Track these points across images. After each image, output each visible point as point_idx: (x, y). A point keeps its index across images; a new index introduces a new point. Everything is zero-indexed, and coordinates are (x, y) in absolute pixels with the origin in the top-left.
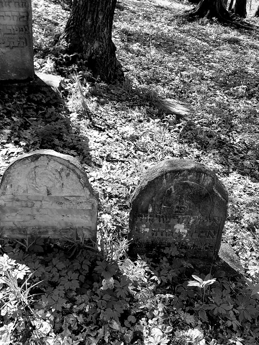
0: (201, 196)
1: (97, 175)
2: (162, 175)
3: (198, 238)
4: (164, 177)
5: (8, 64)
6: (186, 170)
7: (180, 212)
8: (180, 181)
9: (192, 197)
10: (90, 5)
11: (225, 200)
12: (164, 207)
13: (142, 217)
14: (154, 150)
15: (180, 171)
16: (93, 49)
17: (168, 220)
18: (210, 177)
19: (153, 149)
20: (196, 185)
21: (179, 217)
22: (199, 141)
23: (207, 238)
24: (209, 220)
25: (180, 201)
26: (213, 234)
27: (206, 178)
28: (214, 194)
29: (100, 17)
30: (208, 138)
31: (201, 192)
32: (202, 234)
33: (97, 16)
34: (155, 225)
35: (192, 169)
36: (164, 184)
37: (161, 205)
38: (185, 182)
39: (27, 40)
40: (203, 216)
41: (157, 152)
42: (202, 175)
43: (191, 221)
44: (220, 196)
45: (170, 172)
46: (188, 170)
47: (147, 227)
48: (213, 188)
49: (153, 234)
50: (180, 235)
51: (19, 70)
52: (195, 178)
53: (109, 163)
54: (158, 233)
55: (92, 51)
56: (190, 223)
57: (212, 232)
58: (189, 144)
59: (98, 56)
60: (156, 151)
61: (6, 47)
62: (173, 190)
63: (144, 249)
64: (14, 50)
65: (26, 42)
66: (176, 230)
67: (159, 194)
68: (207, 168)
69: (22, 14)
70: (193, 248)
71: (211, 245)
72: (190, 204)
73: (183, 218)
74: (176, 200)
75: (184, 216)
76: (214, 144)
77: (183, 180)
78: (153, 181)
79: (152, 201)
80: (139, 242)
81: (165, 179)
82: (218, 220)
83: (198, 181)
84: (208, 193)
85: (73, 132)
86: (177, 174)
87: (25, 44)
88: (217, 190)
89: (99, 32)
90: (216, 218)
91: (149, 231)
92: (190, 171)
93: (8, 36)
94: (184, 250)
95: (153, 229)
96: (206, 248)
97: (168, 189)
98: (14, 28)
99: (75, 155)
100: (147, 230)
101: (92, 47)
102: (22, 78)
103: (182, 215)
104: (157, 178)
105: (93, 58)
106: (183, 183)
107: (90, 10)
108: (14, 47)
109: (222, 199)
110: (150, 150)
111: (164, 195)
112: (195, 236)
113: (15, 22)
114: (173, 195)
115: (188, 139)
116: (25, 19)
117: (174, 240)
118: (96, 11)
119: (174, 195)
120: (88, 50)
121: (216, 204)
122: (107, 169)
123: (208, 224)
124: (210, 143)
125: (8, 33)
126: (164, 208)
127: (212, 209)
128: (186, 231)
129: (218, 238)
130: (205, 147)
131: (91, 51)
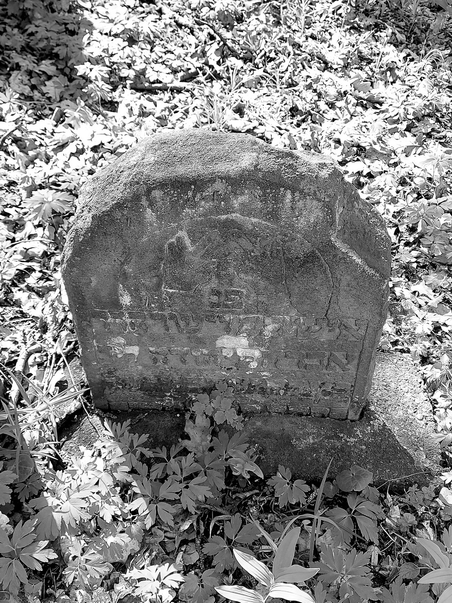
0: (288, 261)
1: (93, 136)
2: (136, 198)
3: (296, 369)
4: (144, 202)
6: (221, 178)
7: (226, 306)
8: (205, 215)
9: (258, 263)
11: (377, 271)
12: (171, 291)
13: (106, 318)
14: (273, 55)
15: (197, 184)
17: (193, 324)
18: (315, 202)
19: (270, 51)
20: (268, 227)
21: (228, 319)
22: (402, 24)
23: (324, 371)
24: (328, 325)
25: (218, 276)
26: (345, 361)
27: (300, 204)
28: (335, 256)
30: (430, 13)
31: (289, 250)
32: (307, 361)
34: (154, 339)
35: (241, 176)
36: (151, 225)
37: (159, 285)
38: (224, 217)
40: (304, 315)
41: (281, 60)
42: (284, 196)
43: (270, 328)
44: (359, 261)
45: (162, 185)
46: (226, 178)
47: (129, 344)
48: (329, 236)
49: (155, 360)
50: (239, 364)
52: (259, 205)
53: (138, 94)
54: (169, 357)
56: (266, 333)
57: (340, 355)
58: (376, 32)
60: (280, 55)
62: (187, 242)
63: (138, 393)
66: (224, 350)
67: (141, 256)
68: (304, 169)
70: (285, 394)
71: (337, 387)
72: (255, 285)
73: (241, 323)
74: (206, 272)
75: (241, 317)
76: (442, 31)
77: (218, 210)
78: (108, 214)
79: (125, 275)
80: (118, 378)
81: (149, 210)
82: (355, 327)
83: (273, 215)
84: (313, 252)
85: (63, 8)
86: (190, 194)
88: (344, 241)
90: (351, 323)
91: (140, 351)
92: (236, 182)
94: (259, 396)
95: (151, 349)
96: (326, 393)
97: (167, 238)
99: (50, 73)
100: (135, 350)
103: (233, 313)
104: (119, 206)
106: (219, 221)
109: (364, 270)
110: (263, 53)
111: (162, 259)
112: (286, 365)
114: (194, 258)
115: (376, 17)
117: (224, 373)
119: (197, 259)
121: (344, 283)
122: (127, 116)
123: (325, 336)
124: (432, 27)
126: (171, 296)
127: (334, 298)
128: (257, 353)
129: (360, 370)
130: (418, 41)
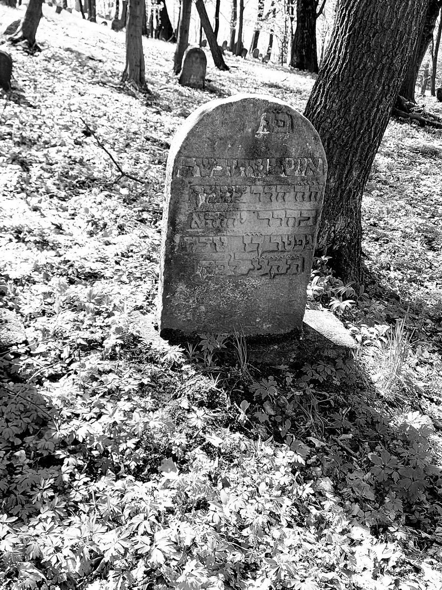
5: (259, 307)
10: (340, 152)
16: (334, 232)
29: (354, 173)
33: (350, 172)
39: (306, 261)
51: (278, 316)
55: (332, 235)
59: (344, 243)
61: (263, 275)
64: (277, 280)
65: (303, 265)
69: (305, 215)
87: (299, 269)
89: (349, 199)
93: (269, 255)
98: (285, 240)
101: (333, 227)
102: (282, 331)
105: (335, 248)
107: (338, 163)
108: (277, 274)
113: (290, 228)
116: (310, 222)
118: (349, 163)
120: (325, 233)
125: (271, 249)
131: (329, 235)
